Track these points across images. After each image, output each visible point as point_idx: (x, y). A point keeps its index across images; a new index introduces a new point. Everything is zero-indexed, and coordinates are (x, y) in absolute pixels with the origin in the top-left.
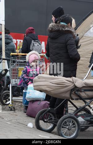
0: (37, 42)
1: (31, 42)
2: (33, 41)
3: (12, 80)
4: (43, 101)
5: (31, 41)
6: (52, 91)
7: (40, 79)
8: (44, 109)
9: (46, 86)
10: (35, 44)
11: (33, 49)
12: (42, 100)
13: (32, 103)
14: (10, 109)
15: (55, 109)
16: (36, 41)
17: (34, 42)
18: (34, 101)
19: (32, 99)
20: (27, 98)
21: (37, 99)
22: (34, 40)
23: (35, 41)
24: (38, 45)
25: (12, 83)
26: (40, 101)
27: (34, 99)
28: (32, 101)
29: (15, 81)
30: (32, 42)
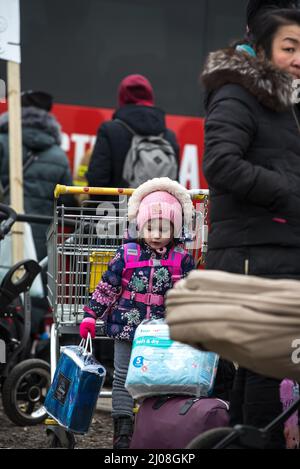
0: (155, 142)
1: (129, 146)
2: (136, 140)
3: (59, 309)
4: (202, 398)
5: (130, 140)
6: (252, 347)
7: (198, 292)
8: (212, 431)
9: (224, 324)
10: (144, 154)
11: (133, 178)
12: (198, 394)
13: (155, 407)
14: (51, 437)
15: (266, 433)
16: (153, 138)
17: (142, 146)
18: (162, 397)
19: (153, 389)
20: (130, 385)
21: (175, 388)
22: (145, 134)
23: (146, 141)
24: (158, 160)
25: (58, 320)
26: (189, 400)
27: (161, 387)
28: (155, 397)
29: (76, 314)
30: (134, 146)
